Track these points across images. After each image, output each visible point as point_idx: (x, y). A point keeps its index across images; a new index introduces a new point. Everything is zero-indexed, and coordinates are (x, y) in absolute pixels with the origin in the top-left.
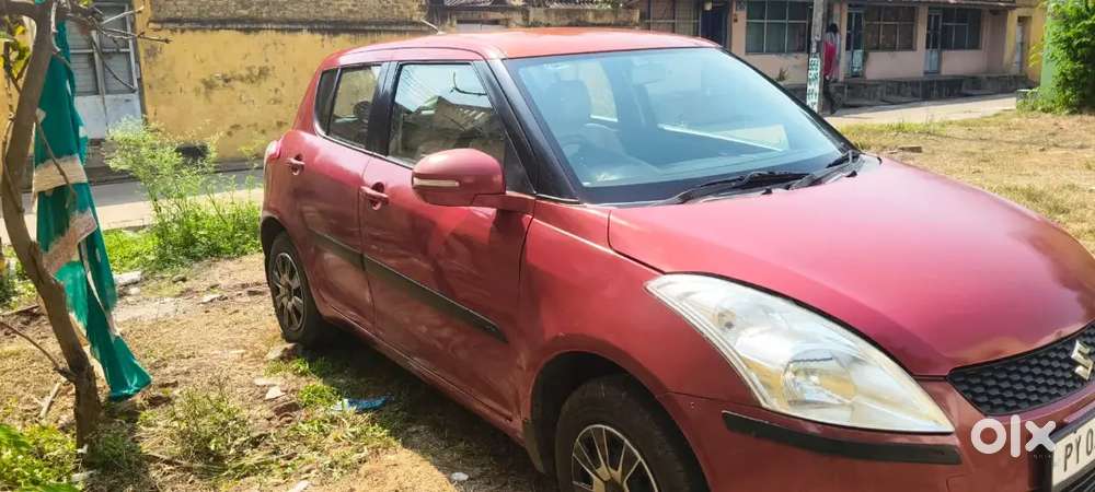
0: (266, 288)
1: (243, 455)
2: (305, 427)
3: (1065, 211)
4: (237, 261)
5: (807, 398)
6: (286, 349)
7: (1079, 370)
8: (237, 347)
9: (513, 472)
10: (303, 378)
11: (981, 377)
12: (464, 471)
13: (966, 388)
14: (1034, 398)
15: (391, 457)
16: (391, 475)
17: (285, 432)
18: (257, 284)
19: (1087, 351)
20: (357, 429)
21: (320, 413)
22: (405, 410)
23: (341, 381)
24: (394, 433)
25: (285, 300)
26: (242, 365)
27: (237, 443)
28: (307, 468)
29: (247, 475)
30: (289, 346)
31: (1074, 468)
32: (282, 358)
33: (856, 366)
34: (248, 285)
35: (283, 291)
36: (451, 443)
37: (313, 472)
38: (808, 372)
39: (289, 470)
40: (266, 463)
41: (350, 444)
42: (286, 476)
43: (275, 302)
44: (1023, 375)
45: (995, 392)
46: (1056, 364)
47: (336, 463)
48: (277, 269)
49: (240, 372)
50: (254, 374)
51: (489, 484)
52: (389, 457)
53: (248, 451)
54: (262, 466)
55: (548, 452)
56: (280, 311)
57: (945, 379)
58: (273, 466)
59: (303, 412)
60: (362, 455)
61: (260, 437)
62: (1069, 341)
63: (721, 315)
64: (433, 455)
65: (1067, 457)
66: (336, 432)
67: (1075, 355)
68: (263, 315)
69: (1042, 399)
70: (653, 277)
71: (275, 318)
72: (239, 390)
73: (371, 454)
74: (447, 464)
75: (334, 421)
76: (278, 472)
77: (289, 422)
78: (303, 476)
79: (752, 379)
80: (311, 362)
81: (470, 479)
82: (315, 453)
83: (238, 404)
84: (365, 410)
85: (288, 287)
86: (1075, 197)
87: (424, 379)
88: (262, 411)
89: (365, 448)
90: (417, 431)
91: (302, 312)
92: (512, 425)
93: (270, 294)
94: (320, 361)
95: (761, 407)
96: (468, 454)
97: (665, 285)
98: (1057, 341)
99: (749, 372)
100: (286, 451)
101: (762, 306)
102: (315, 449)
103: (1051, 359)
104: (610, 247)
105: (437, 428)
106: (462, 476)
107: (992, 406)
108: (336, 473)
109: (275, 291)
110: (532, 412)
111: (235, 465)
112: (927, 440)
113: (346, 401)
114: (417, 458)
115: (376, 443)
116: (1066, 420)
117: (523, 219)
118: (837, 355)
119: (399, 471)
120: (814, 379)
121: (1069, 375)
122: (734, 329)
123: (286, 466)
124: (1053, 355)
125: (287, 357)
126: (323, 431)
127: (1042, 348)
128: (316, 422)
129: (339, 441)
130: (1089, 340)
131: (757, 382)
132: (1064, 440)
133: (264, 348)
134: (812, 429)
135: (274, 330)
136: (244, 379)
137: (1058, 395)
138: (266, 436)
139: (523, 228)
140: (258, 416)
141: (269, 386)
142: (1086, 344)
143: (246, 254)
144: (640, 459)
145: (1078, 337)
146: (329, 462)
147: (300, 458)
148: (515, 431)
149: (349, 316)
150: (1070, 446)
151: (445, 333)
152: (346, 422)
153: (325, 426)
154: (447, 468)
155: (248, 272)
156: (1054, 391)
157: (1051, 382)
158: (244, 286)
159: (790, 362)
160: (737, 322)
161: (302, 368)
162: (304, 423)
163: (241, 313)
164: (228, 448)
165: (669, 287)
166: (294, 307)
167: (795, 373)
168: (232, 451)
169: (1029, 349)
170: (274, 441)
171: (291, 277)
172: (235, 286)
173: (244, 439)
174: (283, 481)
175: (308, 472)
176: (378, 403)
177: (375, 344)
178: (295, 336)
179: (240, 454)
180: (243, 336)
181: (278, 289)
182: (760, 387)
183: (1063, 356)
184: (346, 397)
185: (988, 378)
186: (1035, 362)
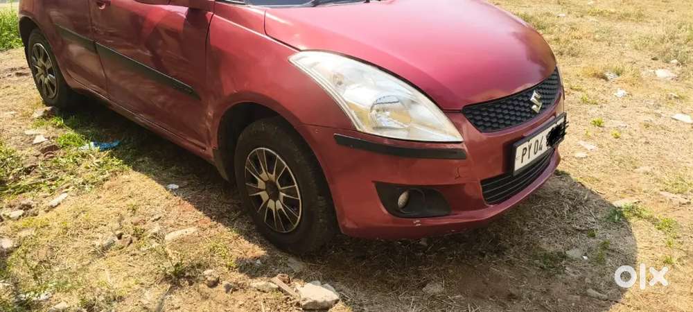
0: (29, 71)
1: (20, 179)
2: (64, 161)
3: (544, 28)
4: (6, 53)
5: (384, 125)
6: (46, 111)
7: (534, 107)
8: (11, 110)
9: (209, 182)
10: (61, 130)
11: (481, 111)
12: (176, 183)
13: (472, 116)
14: (508, 122)
15: (126, 177)
16: (126, 187)
17: (49, 164)
18: (22, 68)
19: (539, 97)
20: (101, 160)
21: (73, 151)
22: (135, 148)
23: (88, 131)
24: (127, 162)
25: (42, 77)
26: (14, 121)
27: (14, 171)
28: (66, 185)
29: (24, 192)
30: (48, 108)
31: (527, 161)
32: (43, 117)
33: (413, 106)
34: (15, 69)
35: (40, 71)
36: (166, 168)
37: (71, 189)
38: (384, 110)
39: (53, 187)
40: (37, 184)
41: (96, 170)
42: (51, 191)
43: (35, 79)
44: (503, 109)
45: (487, 119)
46: (522, 104)
47: (87, 182)
48: (34, 56)
49: (14, 126)
50: (23, 127)
51: (193, 190)
52: (124, 176)
53: (23, 177)
54: (33, 186)
55: (230, 168)
56: (40, 85)
57: (460, 111)
58: (41, 185)
59: (62, 151)
60: (105, 176)
61: (31, 167)
62: (530, 91)
63: (335, 77)
64: (154, 175)
65: (523, 155)
66: (86, 163)
67: (533, 99)
68: (28, 89)
69: (512, 123)
70: (293, 53)
71: (37, 91)
72: (13, 138)
73: (112, 176)
74: (165, 180)
75: (84, 156)
76: (45, 189)
77: (52, 157)
78: (63, 191)
79: (352, 115)
80: (65, 119)
81: (180, 188)
82: (72, 176)
83: (14, 148)
84: (106, 149)
85: (43, 68)
86: (549, 20)
87: (147, 128)
88: (30, 151)
89: (107, 171)
90: (143, 161)
91: (55, 85)
92: (206, 152)
93: (32, 75)
94: (72, 118)
95: (357, 131)
96: (178, 173)
97: (300, 58)
98: (524, 91)
99: (351, 111)
100: (50, 175)
101: (359, 71)
102: (72, 174)
103: (519, 101)
104: (267, 35)
105: (156, 158)
106: (176, 187)
107: (486, 127)
108: (87, 188)
109: (35, 71)
110: (218, 143)
111: (13, 186)
112: (449, 146)
113: (92, 144)
114: (143, 176)
115: (114, 168)
116: (524, 135)
117: (207, 15)
118: (401, 99)
119: (131, 185)
120: (388, 113)
121: (528, 110)
122: (343, 85)
123: (51, 185)
124: (520, 99)
125: (47, 116)
126: (76, 162)
127: (516, 94)
128: (71, 157)
129: (89, 168)
130: (541, 91)
131: (355, 116)
132: (522, 146)
133: (30, 111)
134: (386, 142)
135: (37, 99)
136: (17, 130)
137: (521, 121)
138: (35, 167)
139: (207, 21)
140: (28, 155)
141: (36, 135)
142: (539, 93)
143: (13, 48)
144: (286, 166)
145: (535, 89)
146: (82, 181)
147: (61, 180)
148: (209, 157)
149: (92, 88)
150: (526, 149)
151: (161, 98)
152: (93, 156)
153: (78, 159)
154: (164, 182)
155: (14, 60)
156: (519, 119)
157: (518, 114)
158: (12, 70)
159: (374, 104)
160: (344, 81)
161: (59, 123)
162: (62, 158)
163: (11, 88)
164: (8, 175)
165: (303, 59)
166: (49, 82)
167: (378, 111)
168: (11, 177)
169: (508, 95)
170: (41, 170)
171: (45, 60)
172: (6, 70)
173: (18, 169)
174: (49, 194)
175: (67, 187)
176: (115, 144)
177: (111, 105)
178: (53, 102)
179: (17, 179)
180: (15, 103)
181: (37, 69)
182: (357, 119)
183: (526, 99)
184: (91, 141)
185: (483, 111)
186: (510, 102)
